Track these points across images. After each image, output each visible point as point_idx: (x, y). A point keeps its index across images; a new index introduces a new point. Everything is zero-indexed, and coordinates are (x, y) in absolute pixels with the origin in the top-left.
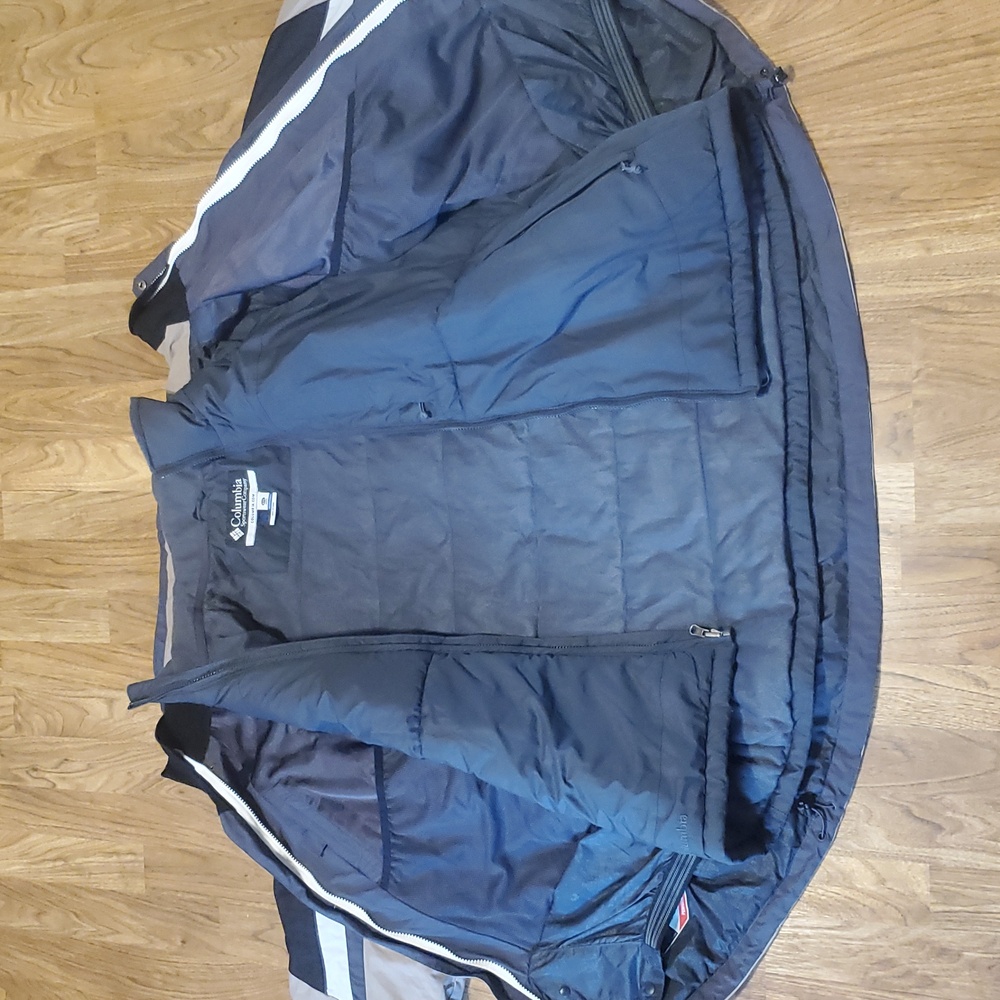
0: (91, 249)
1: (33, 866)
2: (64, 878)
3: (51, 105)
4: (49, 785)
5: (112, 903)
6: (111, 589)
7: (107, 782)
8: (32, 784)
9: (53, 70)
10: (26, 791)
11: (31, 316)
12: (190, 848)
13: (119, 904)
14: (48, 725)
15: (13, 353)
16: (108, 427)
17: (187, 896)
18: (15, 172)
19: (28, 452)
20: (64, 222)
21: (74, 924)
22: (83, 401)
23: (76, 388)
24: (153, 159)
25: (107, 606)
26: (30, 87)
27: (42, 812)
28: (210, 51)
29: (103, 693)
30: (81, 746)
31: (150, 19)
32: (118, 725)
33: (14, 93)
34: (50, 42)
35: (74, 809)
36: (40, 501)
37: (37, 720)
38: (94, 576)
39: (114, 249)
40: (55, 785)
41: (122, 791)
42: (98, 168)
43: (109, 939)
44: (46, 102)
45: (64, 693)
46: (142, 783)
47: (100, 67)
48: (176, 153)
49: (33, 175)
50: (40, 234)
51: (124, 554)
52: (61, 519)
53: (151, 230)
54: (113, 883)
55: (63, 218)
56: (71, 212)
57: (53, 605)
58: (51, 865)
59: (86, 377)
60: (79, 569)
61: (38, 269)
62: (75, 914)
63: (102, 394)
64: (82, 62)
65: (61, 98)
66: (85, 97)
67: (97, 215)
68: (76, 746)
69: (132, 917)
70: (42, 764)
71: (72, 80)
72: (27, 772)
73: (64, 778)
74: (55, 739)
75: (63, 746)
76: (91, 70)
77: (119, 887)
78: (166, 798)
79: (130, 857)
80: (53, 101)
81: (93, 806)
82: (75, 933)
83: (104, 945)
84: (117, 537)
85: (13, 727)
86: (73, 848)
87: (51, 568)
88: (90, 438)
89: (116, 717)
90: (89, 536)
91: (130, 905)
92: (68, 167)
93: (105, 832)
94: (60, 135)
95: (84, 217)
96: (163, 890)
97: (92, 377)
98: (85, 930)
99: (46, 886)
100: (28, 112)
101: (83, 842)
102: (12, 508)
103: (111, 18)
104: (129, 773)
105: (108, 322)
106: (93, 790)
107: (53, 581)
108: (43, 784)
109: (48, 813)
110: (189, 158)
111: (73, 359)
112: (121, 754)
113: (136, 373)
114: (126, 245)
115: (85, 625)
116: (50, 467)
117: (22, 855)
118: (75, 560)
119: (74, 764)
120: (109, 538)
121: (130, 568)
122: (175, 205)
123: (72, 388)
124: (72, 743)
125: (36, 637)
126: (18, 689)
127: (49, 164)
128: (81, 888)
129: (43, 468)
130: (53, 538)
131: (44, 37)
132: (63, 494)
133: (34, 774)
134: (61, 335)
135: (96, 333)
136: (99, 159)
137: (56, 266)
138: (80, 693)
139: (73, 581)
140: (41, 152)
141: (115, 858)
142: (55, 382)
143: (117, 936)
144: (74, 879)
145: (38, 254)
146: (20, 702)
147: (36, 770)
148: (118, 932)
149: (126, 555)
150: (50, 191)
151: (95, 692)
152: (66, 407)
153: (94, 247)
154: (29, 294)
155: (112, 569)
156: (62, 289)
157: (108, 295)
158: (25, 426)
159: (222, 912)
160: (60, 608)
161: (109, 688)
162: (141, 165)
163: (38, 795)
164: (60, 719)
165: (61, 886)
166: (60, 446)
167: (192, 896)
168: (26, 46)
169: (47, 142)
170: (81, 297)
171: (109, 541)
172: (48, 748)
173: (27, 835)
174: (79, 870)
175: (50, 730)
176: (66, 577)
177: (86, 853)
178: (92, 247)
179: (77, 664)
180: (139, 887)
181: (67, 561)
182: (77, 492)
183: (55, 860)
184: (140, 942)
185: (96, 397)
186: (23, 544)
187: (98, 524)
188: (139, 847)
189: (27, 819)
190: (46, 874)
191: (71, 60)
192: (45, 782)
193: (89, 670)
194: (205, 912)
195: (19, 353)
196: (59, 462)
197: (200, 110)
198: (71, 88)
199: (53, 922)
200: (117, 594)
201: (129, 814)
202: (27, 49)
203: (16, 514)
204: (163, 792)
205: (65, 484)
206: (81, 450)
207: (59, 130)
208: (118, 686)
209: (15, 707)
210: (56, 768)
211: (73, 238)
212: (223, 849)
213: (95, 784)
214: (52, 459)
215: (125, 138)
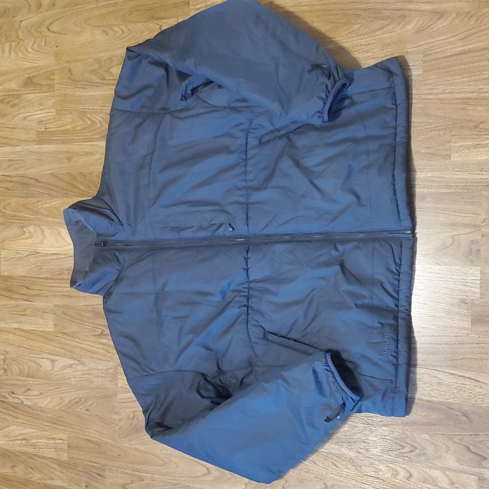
0: (50, 128)
1: (11, 442)
2: (26, 449)
3: (33, 52)
4: (21, 402)
5: (50, 464)
6: (55, 303)
7: (50, 402)
8: (11, 400)
9: (35, 34)
10: (8, 403)
11: (18, 161)
12: (91, 439)
13: (55, 465)
14: (20, 371)
15: (9, 179)
16: (56, 220)
17: (89, 463)
18: (13, 85)
19: (15, 231)
20: (37, 113)
21: (31, 473)
22: (44, 206)
23: (41, 199)
24: (85, 83)
25: (53, 312)
26: (22, 42)
27: (16, 415)
28: (116, 28)
29: (50, 357)
30: (37, 383)
31: (86, 10)
32: (56, 373)
33: (13, 44)
34: (33, 18)
35: (33, 414)
36: (20, 256)
37: (15, 368)
38: (46, 296)
39: (62, 128)
40: (23, 402)
41: (57, 408)
42: (55, 86)
43: (49, 482)
44: (30, 50)
45: (29, 355)
46: (68, 404)
47: (58, 33)
48: (97, 81)
49: (22, 87)
50: (25, 118)
51: (63, 286)
52: (31, 266)
53: (83, 120)
54: (51, 454)
55: (37, 111)
56: (41, 108)
57: (25, 310)
58: (20, 442)
59: (46, 194)
60: (39, 292)
61: (23, 137)
62: (32, 468)
63: (55, 203)
64: (49, 30)
65: (38, 48)
66: (50, 48)
67: (54, 110)
68: (35, 383)
69: (60, 471)
70: (17, 391)
71: (44, 39)
72: (9, 394)
73: (27, 399)
74: (24, 378)
75: (28, 382)
76: (54, 35)
77: (54, 455)
78: (81, 413)
79: (60, 441)
80: (33, 50)
81: (42, 414)
82: (31, 477)
83: (46, 486)
84: (59, 277)
85: (2, 371)
86: (31, 434)
87: (24, 291)
88: (46, 225)
89: (55, 370)
90: (44, 276)
91: (59, 465)
92: (40, 85)
93: (48, 428)
94: (36, 68)
95: (47, 111)
96: (77, 459)
97: (49, 194)
98: (36, 476)
99: (17, 452)
100: (20, 55)
101: (36, 432)
102: (6, 259)
103: (65, 8)
104: (61, 398)
105: (59, 166)
106: (43, 406)
107: (25, 297)
108: (17, 401)
109: (19, 416)
110: (103, 84)
111: (39, 184)
112: (58, 388)
113: (72, 193)
114: (69, 127)
115: (41, 321)
116: (26, 239)
117: (5, 436)
118: (36, 287)
119: (33, 391)
120: (55, 278)
121: (65, 294)
122: (95, 108)
123: (39, 199)
124: (32, 381)
125: (16, 326)
126: (5, 351)
127: (30, 82)
128: (35, 455)
129: (22, 239)
130: (26, 275)
131: (30, 16)
132: (32, 253)
133: (13, 395)
134: (33, 171)
135: (52, 172)
136: (56, 81)
137: (32, 135)
138: (37, 356)
139: (36, 298)
140: (27, 76)
141: (52, 441)
142: (29, 195)
143: (52, 480)
144: (31, 450)
145: (23, 128)
146: (6, 358)
147: (13, 393)
148: (53, 479)
149: (63, 287)
150: (30, 96)
151: (45, 356)
152: (35, 209)
153: (52, 127)
154: (18, 149)
155: (56, 294)
156: (35, 147)
157: (60, 152)
158: (13, 217)
159: (107, 473)
160: (28, 312)
161: (53, 354)
162: (79, 86)
163: (14, 406)
164: (27, 368)
165: (25, 454)
166: (31, 229)
167: (92, 464)
168: (20, 19)
169: (30, 71)
170: (44, 153)
171: (55, 279)
172: (20, 383)
173: (8, 426)
174: (34, 446)
175: (21, 373)
176: (32, 296)
177: (38, 438)
178: (51, 127)
179: (36, 341)
180: (64, 457)
181: (33, 288)
182: (39, 253)
183: (21, 440)
184: (64, 485)
185: (50, 205)
186: (11, 277)
187: (50, 270)
188: (65, 436)
189: (8, 418)
190: (17, 446)
191: (44, 29)
192: (18, 400)
193: (43, 344)
194: (98, 472)
195: (12, 179)
196: (31, 237)
197: (110, 59)
198: (43, 44)
199: (19, 471)
200: (58, 306)
201: (60, 419)
202: (21, 21)
203: (7, 262)
204: (78, 410)
205: (34, 248)
206: (42, 231)
207: (36, 65)
208: (57, 354)
209: (4, 360)
210: (24, 393)
211: (42, 121)
212: (109, 441)
213: (43, 403)
214: (27, 235)
215: (70, 71)
